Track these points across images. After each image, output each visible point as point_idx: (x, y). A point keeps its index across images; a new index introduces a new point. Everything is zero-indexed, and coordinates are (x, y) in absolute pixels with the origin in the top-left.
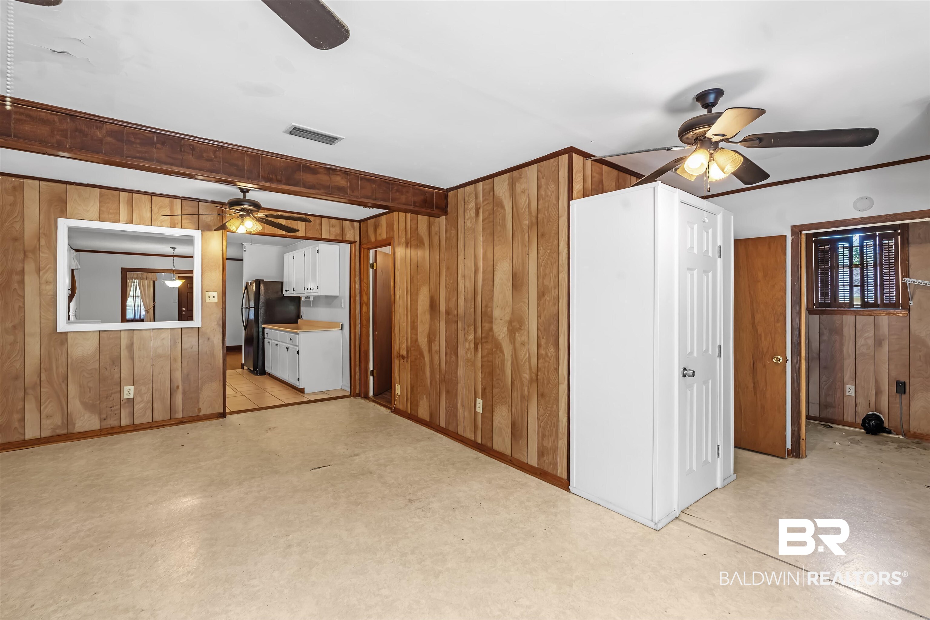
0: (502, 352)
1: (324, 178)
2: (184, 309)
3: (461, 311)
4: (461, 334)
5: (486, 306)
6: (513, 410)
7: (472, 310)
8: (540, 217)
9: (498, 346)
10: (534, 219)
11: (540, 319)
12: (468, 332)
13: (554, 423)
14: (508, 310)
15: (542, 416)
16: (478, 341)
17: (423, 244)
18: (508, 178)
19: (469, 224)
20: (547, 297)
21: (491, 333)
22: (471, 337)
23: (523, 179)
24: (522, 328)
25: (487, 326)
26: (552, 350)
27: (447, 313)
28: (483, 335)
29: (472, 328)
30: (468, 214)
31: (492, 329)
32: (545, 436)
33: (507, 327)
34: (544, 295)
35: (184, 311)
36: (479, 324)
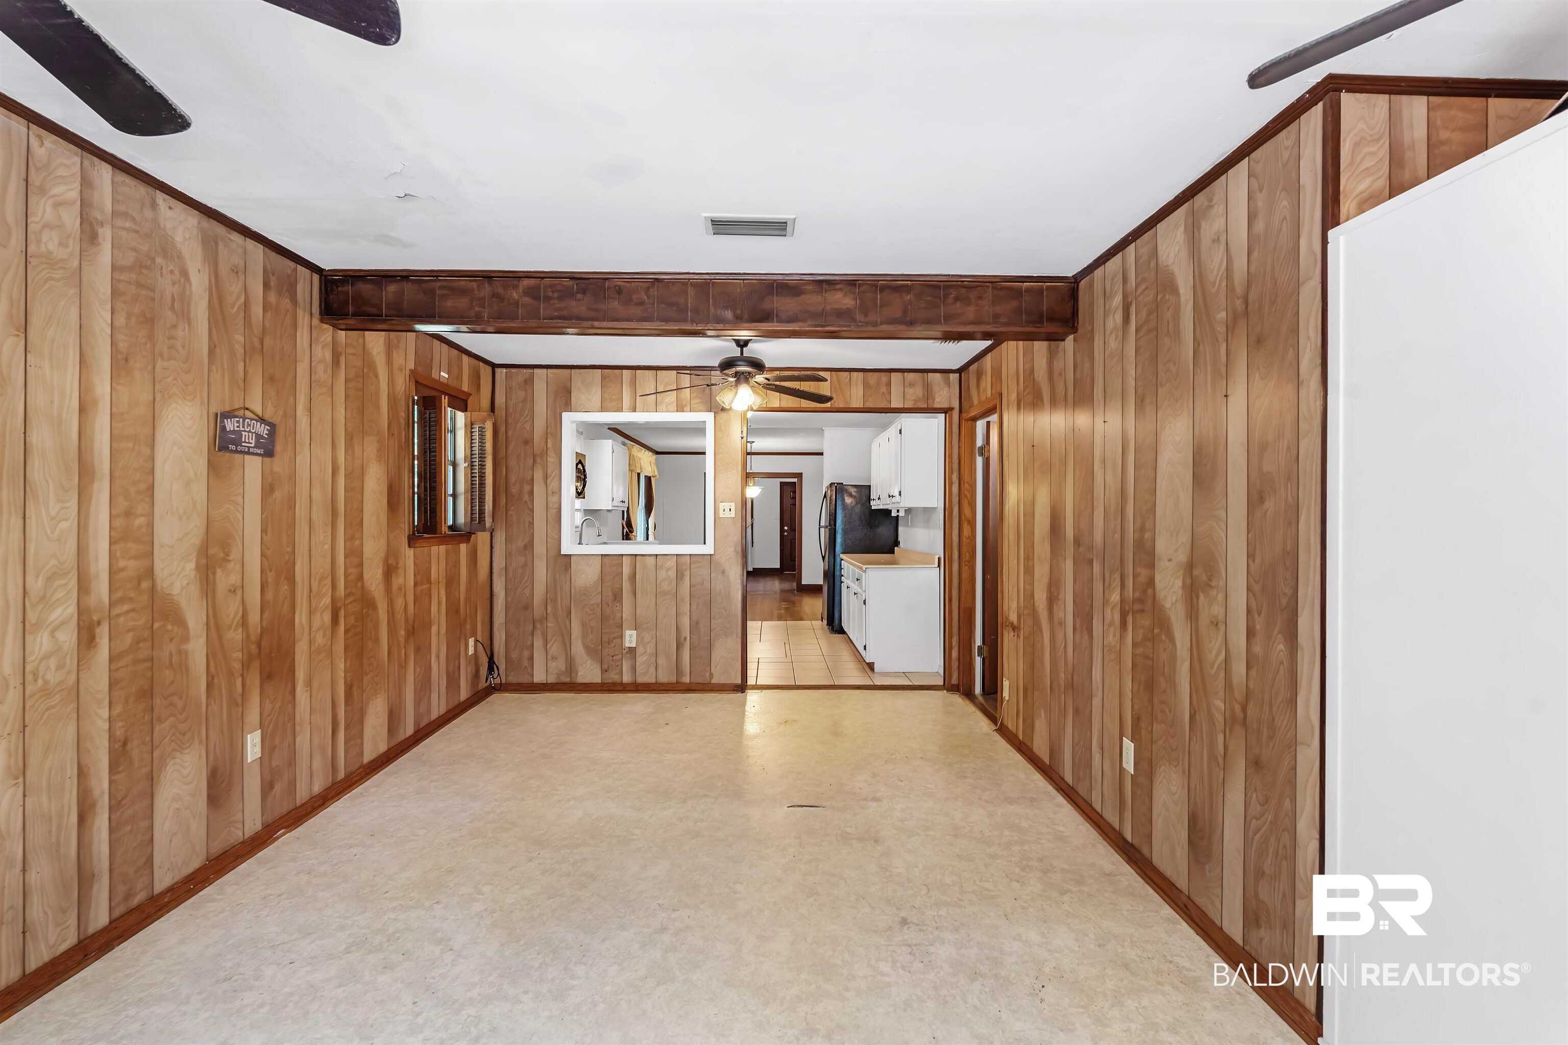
0: (1172, 639)
1: (813, 300)
2: (786, 528)
3: (1098, 538)
4: (1098, 586)
5: (1142, 529)
6: (1193, 786)
7: (1118, 536)
8: (1252, 297)
9: (1162, 623)
10: (1239, 304)
11: (1254, 561)
12: (1110, 585)
13: (1285, 846)
14: (1184, 538)
15: (1257, 819)
16: (1127, 608)
17: (1042, 400)
18: (1184, 216)
19: (1113, 344)
20: (1270, 505)
21: (1150, 591)
22: (1115, 597)
23: (1216, 207)
24: (1213, 584)
25: (1143, 572)
26: (1280, 647)
27: (1077, 542)
28: (1137, 595)
29: (1117, 576)
30: (1110, 324)
31: (1151, 582)
32: (1263, 873)
33: (1181, 578)
34: (1262, 499)
35: (786, 531)
36: (1129, 569)
